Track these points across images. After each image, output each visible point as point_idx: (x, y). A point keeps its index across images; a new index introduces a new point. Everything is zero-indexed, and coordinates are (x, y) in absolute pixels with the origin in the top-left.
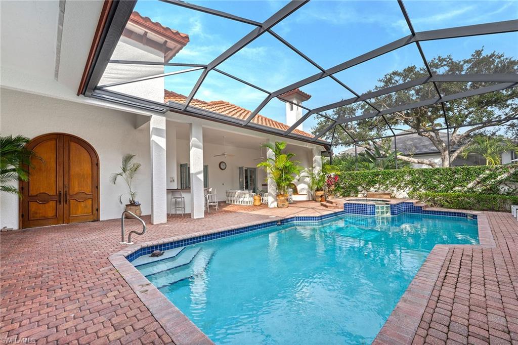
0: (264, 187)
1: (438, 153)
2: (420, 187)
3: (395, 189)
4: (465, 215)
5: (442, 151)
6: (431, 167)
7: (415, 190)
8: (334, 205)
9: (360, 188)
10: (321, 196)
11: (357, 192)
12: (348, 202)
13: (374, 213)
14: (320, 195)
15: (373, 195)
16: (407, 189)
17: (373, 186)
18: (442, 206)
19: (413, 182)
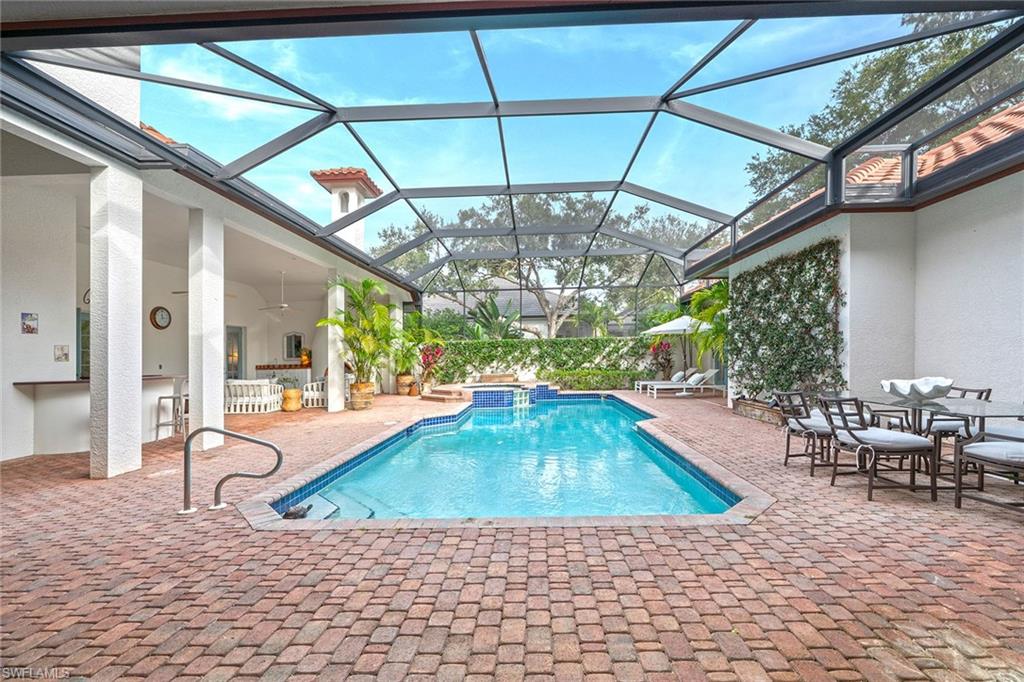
0: (260, 371)
1: (543, 318)
2: (548, 364)
3: (518, 367)
4: (599, 396)
5: (549, 315)
6: (537, 337)
7: (543, 368)
8: (454, 396)
9: (469, 368)
10: (410, 385)
11: (464, 375)
12: (477, 389)
13: (511, 404)
14: (408, 382)
15: (489, 378)
16: (532, 368)
17: (489, 364)
18: (571, 388)
19: (541, 357)
